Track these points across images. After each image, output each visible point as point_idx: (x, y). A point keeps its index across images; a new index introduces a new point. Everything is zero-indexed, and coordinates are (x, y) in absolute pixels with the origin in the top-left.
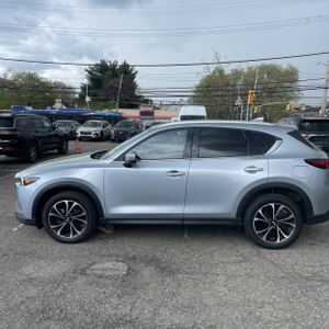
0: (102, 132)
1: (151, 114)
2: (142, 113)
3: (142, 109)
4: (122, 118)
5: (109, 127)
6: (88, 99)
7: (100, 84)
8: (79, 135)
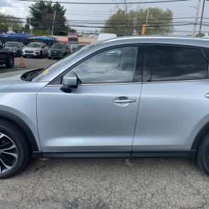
0: (41, 51)
1: (76, 40)
2: (70, 39)
3: (70, 36)
4: (56, 41)
5: (47, 48)
6: (31, 27)
7: (40, 17)
8: (24, 53)
